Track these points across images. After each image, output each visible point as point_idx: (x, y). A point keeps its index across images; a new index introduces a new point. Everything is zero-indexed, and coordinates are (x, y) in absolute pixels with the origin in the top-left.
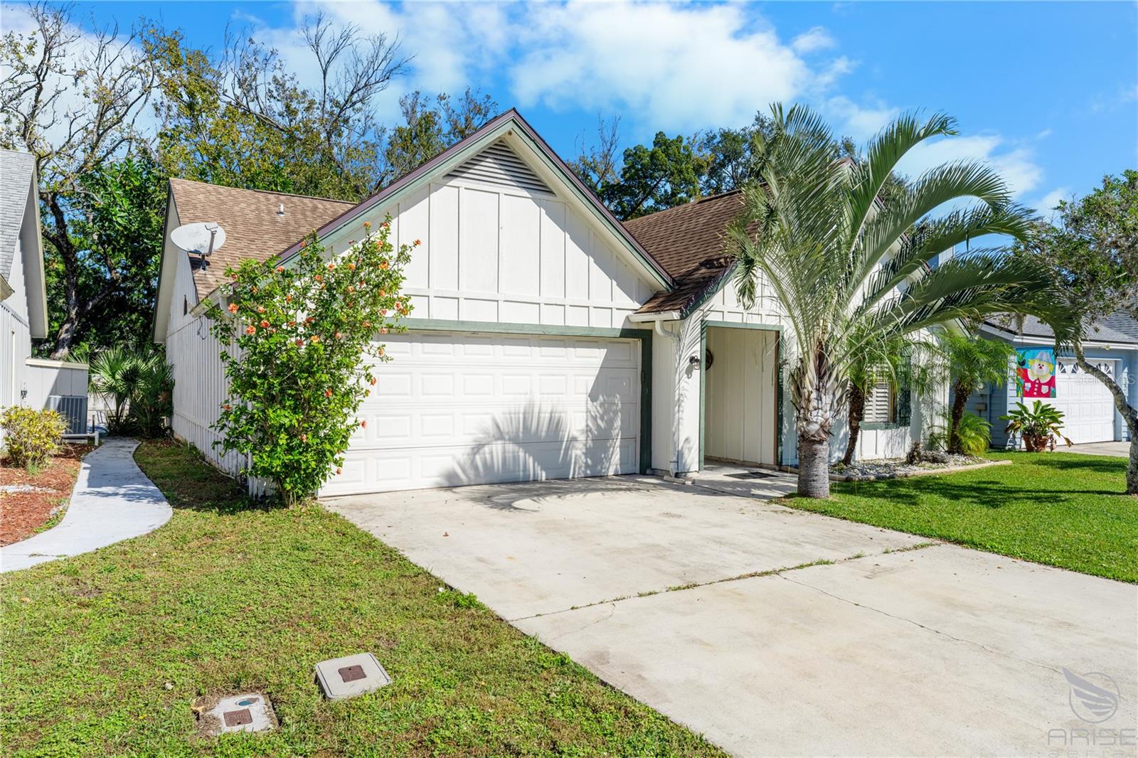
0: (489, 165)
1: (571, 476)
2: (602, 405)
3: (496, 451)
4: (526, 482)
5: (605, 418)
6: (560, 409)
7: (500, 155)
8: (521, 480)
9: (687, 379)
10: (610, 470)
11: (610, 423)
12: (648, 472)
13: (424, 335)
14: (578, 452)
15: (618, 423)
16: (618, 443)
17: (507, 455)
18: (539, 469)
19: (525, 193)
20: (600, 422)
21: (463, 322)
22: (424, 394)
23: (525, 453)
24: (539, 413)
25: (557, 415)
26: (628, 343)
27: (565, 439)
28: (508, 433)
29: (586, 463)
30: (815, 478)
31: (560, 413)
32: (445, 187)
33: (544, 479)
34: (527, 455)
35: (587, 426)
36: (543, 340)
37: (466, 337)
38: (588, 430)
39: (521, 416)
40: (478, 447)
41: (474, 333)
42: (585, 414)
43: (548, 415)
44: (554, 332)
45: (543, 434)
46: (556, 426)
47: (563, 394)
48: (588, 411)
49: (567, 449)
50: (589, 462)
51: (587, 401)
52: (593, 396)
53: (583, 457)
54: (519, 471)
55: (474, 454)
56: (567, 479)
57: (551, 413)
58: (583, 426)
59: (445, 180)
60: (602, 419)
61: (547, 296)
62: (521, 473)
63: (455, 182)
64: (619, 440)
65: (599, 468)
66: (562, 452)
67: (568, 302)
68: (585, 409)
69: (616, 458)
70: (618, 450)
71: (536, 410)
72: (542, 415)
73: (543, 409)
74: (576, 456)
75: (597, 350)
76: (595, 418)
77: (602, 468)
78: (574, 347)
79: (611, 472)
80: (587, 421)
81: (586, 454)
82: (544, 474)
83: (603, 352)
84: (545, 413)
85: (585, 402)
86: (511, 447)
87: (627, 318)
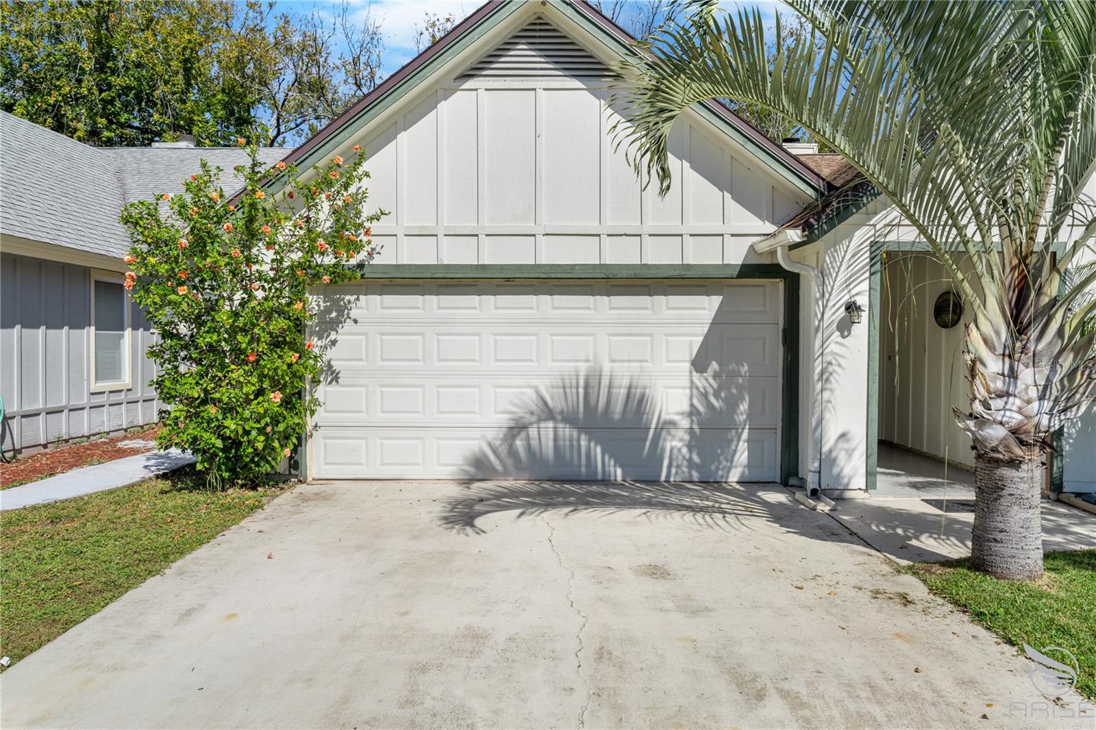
0: (522, 52)
1: (663, 478)
2: (716, 376)
3: (545, 436)
4: (592, 481)
5: (723, 395)
6: (641, 383)
7: (540, 37)
8: (583, 478)
9: (840, 340)
10: (731, 474)
11: (732, 404)
12: (792, 481)
13: (441, 286)
14: (676, 443)
15: (744, 407)
16: (745, 435)
17: (561, 443)
18: (612, 463)
19: (576, 83)
20: (712, 399)
21: (484, 267)
22: (440, 360)
23: (589, 441)
24: (610, 387)
25: (639, 391)
26: (762, 286)
27: (653, 426)
28: (562, 412)
29: (690, 460)
30: (999, 536)
31: (645, 388)
32: (459, 92)
33: (619, 478)
34: (592, 444)
35: (692, 405)
36: (612, 286)
37: (498, 286)
38: (693, 412)
39: (581, 391)
40: (517, 428)
41: (508, 279)
42: (688, 391)
43: (623, 391)
44: (624, 274)
45: (617, 416)
46: (637, 404)
47: (647, 361)
48: (692, 385)
49: (657, 437)
50: (696, 458)
51: (691, 372)
52: (699, 364)
53: (685, 450)
54: (580, 466)
55: (514, 437)
56: (655, 482)
57: (630, 388)
58: (686, 407)
59: (457, 83)
60: (717, 395)
61: (611, 222)
62: (583, 469)
63: (470, 84)
64: (746, 431)
65: (713, 467)
66: (648, 443)
67: (646, 230)
68: (688, 384)
69: (742, 456)
70: (743, 446)
71: (605, 381)
72: (614, 391)
73: (616, 382)
74: (672, 450)
75: (706, 298)
76: (705, 395)
77: (718, 469)
78: (666, 295)
79: (734, 477)
80: (691, 399)
81: (690, 447)
82: (619, 471)
83: (716, 300)
84: (620, 387)
85: (688, 374)
86: (566, 431)
87: (752, 247)
